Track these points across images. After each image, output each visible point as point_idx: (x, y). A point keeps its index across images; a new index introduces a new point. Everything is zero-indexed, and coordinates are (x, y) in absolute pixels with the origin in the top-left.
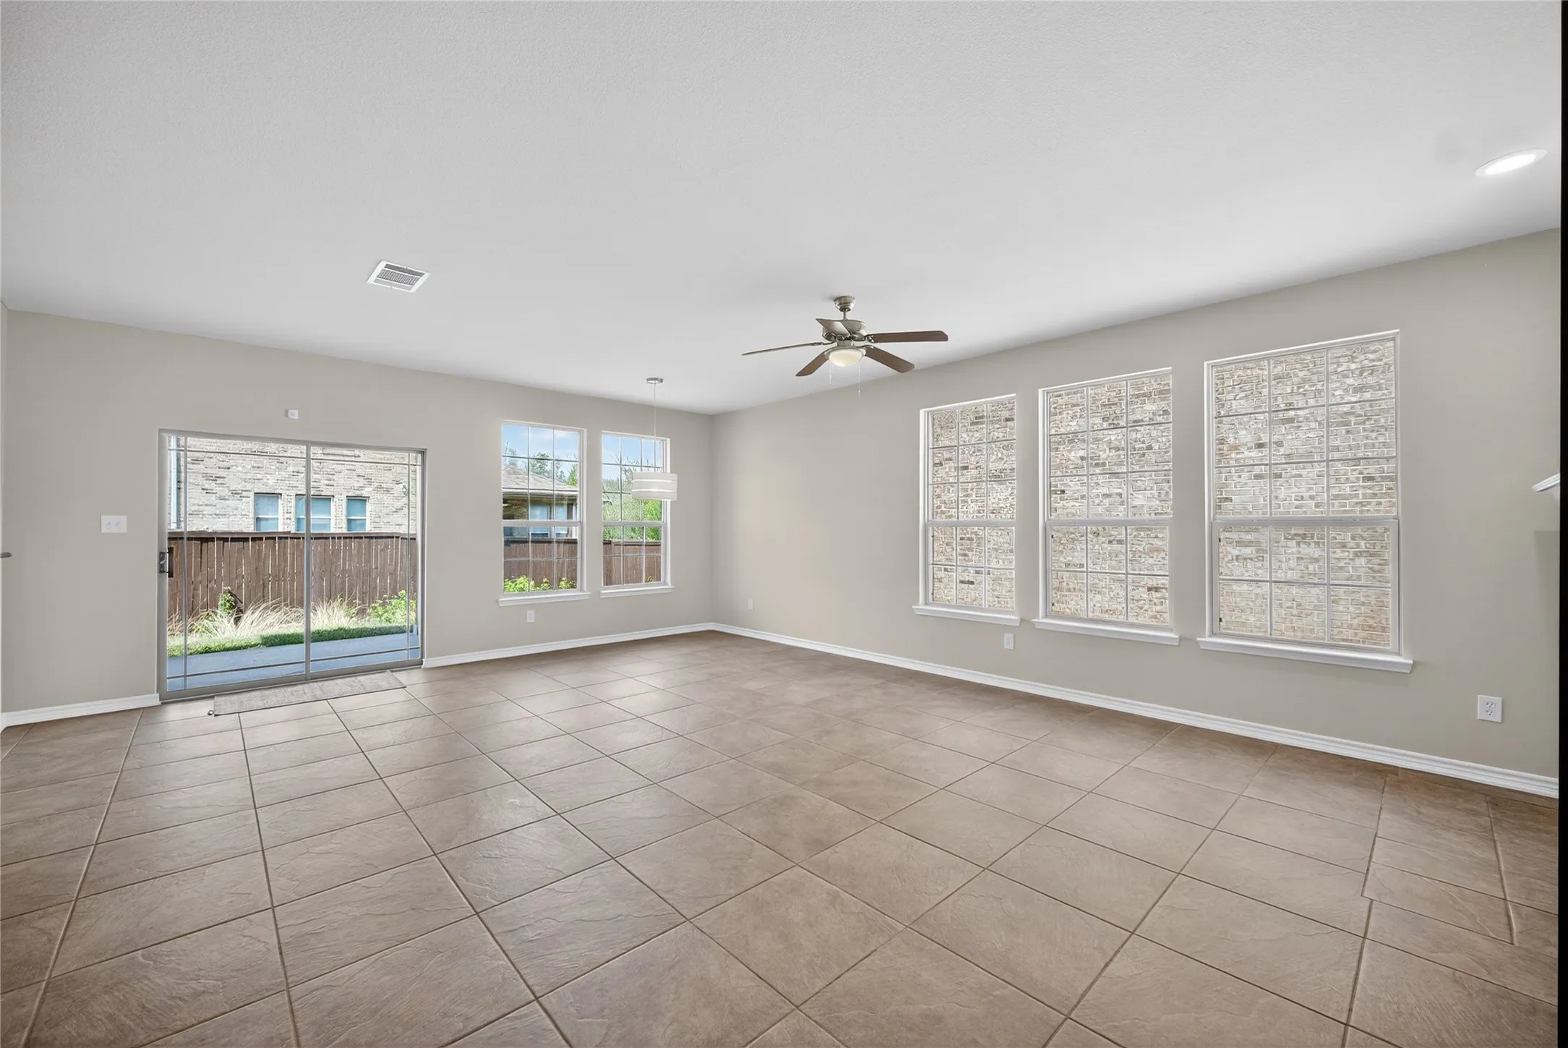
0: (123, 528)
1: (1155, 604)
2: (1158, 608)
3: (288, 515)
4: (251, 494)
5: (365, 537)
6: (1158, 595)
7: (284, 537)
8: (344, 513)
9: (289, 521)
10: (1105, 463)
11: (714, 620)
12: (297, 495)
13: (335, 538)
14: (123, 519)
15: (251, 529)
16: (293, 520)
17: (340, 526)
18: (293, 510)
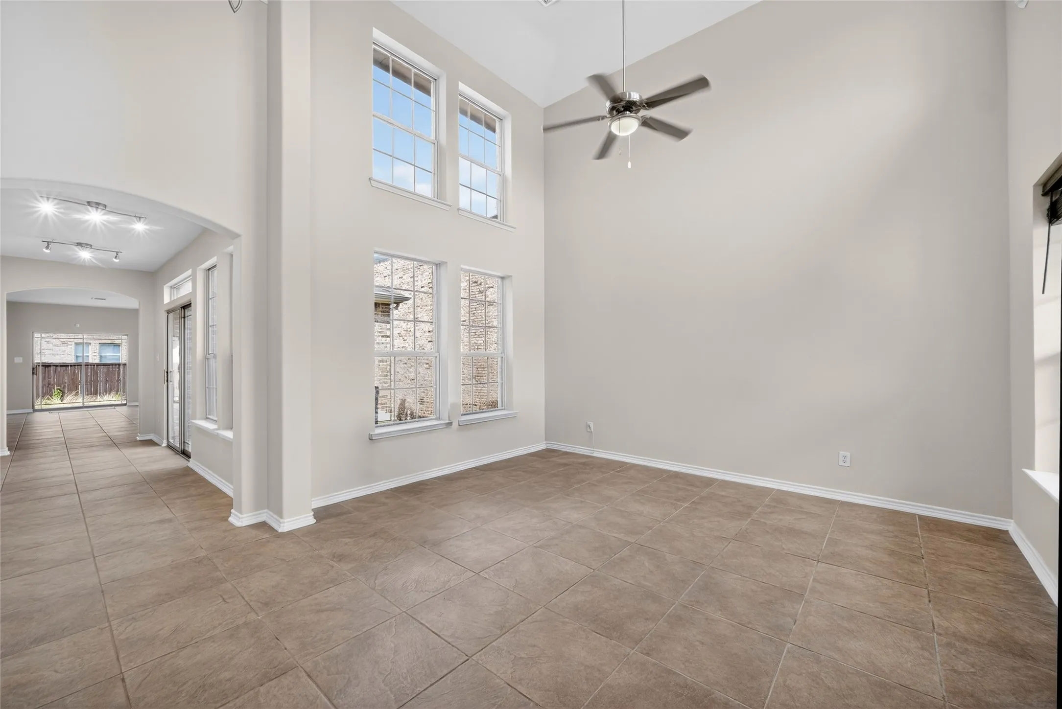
0: (21, 361)
3: (95, 354)
4: (74, 343)
7: (93, 365)
9: (95, 357)
12: (100, 343)
14: (21, 358)
15: (74, 361)
16: (98, 357)
18: (97, 351)
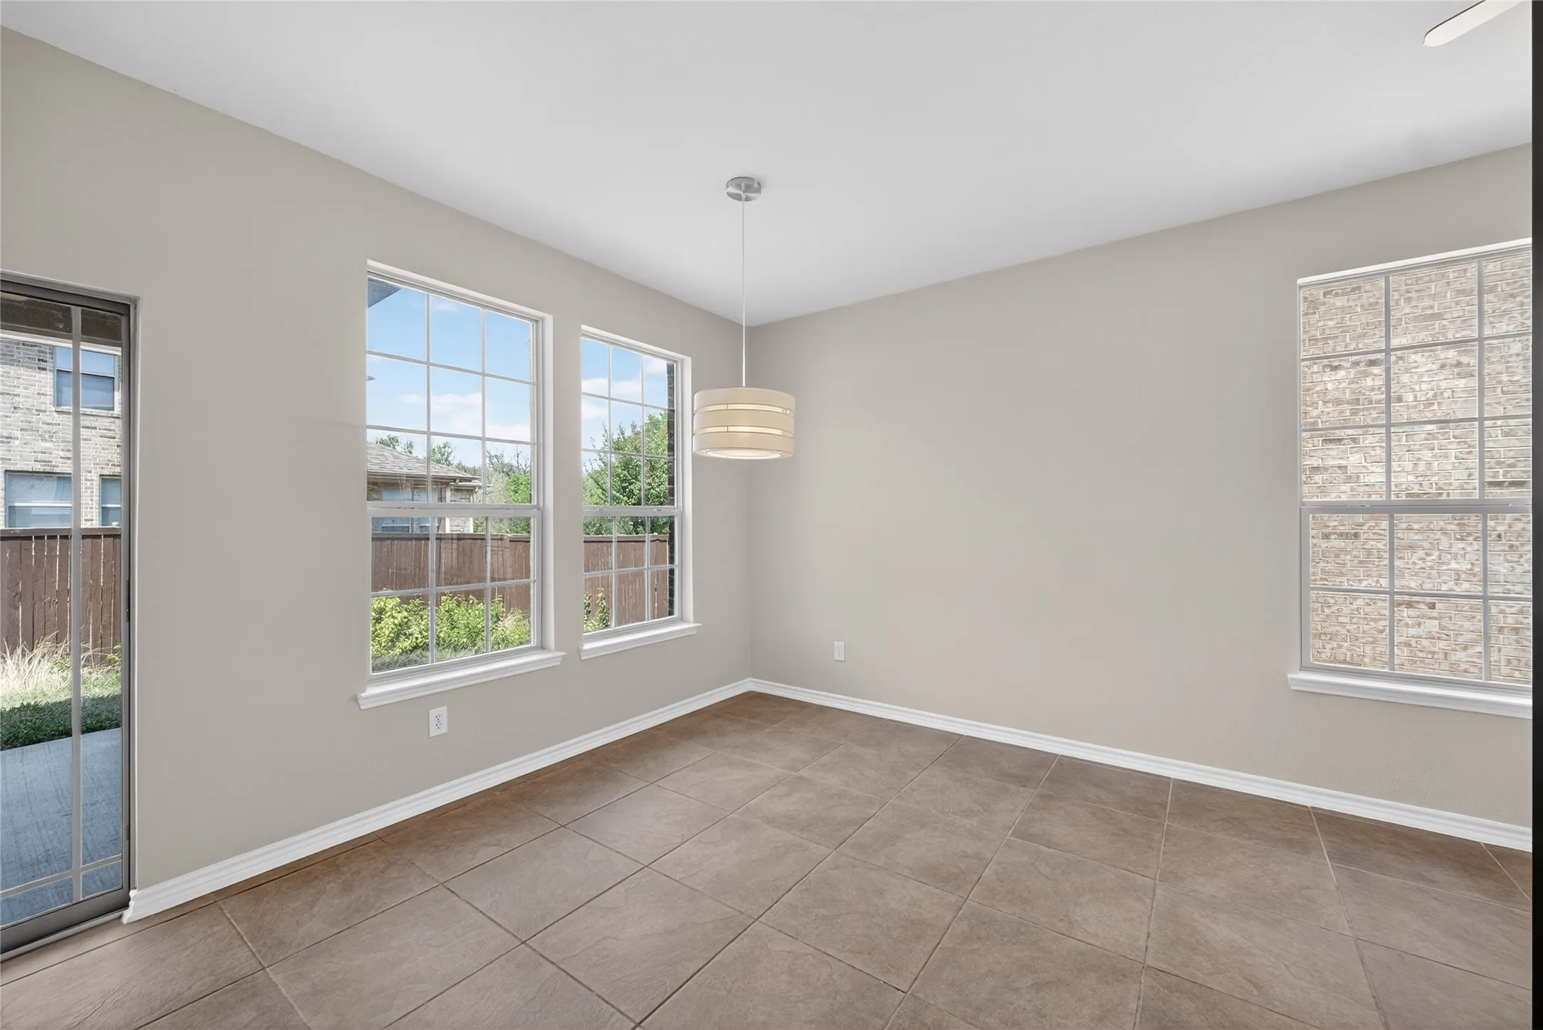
1: (1407, 625)
2: (1412, 631)
5: (105, 536)
6: (1412, 612)
8: (96, 498)
10: (1316, 421)
11: (756, 674)
13: (42, 538)
17: (89, 517)
